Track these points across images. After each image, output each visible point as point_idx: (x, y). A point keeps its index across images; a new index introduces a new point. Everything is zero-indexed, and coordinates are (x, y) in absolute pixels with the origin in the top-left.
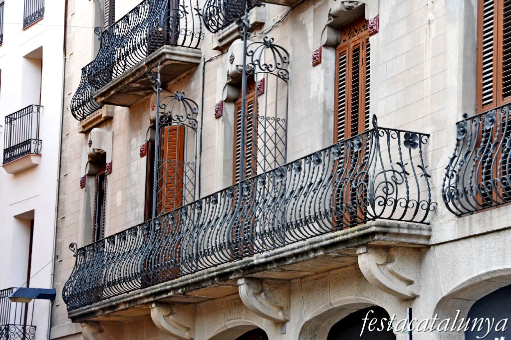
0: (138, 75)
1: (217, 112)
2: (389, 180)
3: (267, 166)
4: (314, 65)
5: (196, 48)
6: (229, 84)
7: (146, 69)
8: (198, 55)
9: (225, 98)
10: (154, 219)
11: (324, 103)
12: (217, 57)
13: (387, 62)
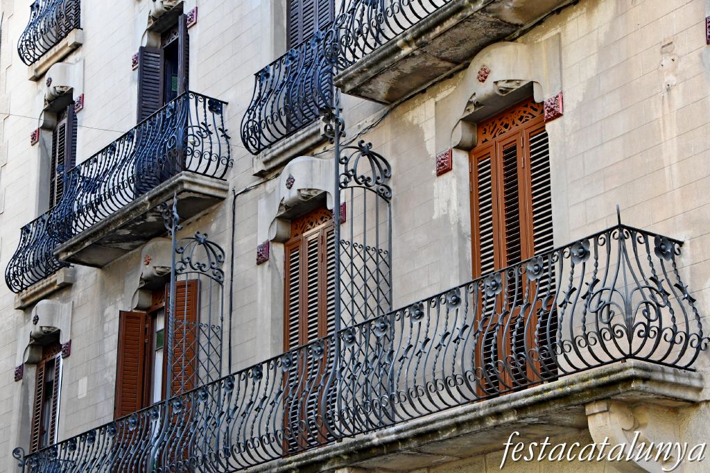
0: (133, 216)
1: (259, 256)
2: (649, 299)
3: (369, 312)
4: (440, 174)
5: (221, 178)
6: (279, 218)
7: (148, 206)
8: (225, 187)
9: (273, 237)
10: (170, 401)
11: (459, 223)
12: (256, 186)
13: (583, 153)
